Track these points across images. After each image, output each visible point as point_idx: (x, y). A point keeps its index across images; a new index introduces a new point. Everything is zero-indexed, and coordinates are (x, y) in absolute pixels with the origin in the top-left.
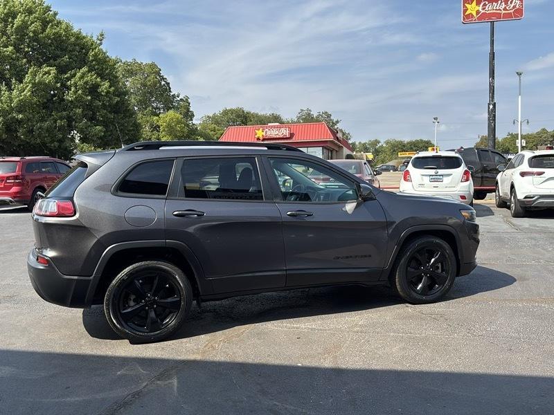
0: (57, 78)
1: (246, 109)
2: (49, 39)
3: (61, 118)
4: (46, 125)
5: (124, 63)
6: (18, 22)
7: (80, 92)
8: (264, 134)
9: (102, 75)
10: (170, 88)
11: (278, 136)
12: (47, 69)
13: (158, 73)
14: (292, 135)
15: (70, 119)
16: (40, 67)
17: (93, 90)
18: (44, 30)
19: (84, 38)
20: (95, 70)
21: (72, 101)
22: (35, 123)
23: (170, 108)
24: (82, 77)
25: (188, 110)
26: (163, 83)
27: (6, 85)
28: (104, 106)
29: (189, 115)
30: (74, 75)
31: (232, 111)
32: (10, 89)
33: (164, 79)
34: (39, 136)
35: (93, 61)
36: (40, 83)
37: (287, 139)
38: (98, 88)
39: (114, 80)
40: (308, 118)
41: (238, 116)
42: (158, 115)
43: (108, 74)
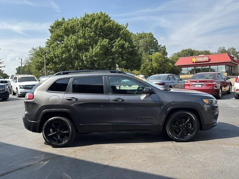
0: (109, 43)
1: (193, 49)
2: (106, 28)
3: (110, 59)
4: (104, 61)
5: (139, 34)
6: (95, 23)
7: (117, 48)
8: (196, 60)
9: (125, 40)
10: (158, 43)
11: (202, 61)
12: (105, 40)
13: (152, 37)
14: (209, 60)
15: (113, 59)
16: (103, 39)
17: (122, 46)
18: (104, 25)
19: (120, 26)
20: (123, 38)
21: (114, 52)
22: (101, 61)
23: (157, 51)
24: (118, 42)
25: (165, 51)
26: (155, 41)
27: (91, 47)
28: (126, 53)
29: (165, 53)
30: (116, 41)
31: (186, 50)
32: (92, 48)
33: (155, 39)
34: (102, 66)
35: (122, 35)
36: (103, 45)
37: (207, 62)
38: (124, 45)
39: (130, 42)
40: (223, 51)
41: (189, 52)
42: (152, 55)
43: (128, 40)
